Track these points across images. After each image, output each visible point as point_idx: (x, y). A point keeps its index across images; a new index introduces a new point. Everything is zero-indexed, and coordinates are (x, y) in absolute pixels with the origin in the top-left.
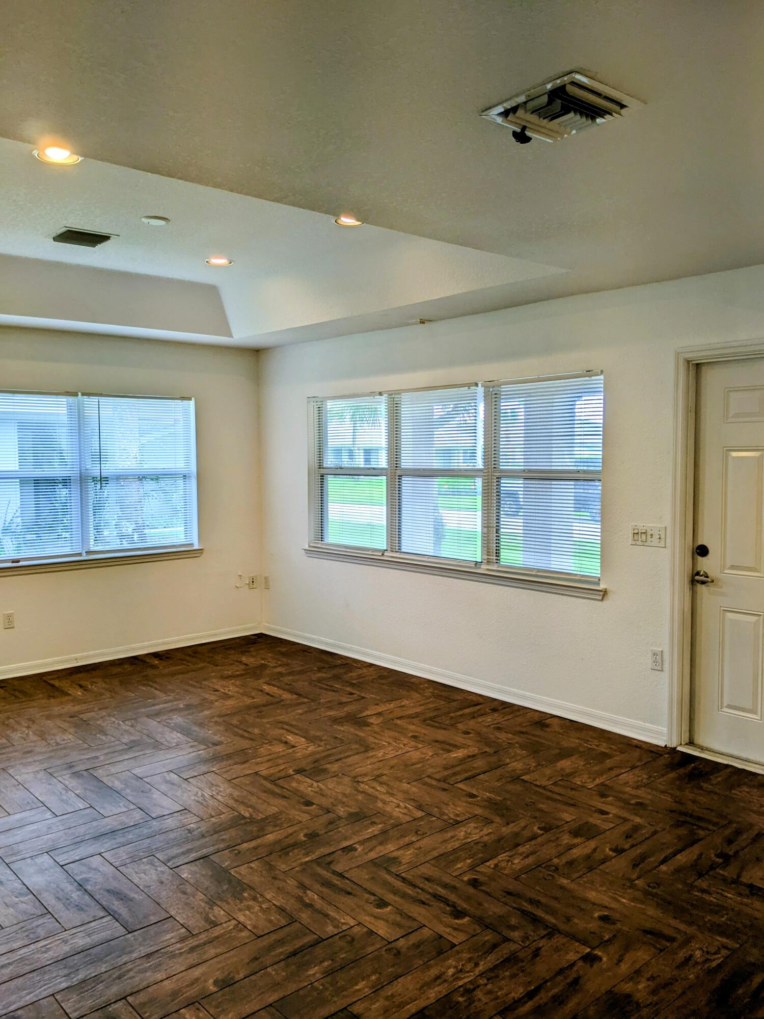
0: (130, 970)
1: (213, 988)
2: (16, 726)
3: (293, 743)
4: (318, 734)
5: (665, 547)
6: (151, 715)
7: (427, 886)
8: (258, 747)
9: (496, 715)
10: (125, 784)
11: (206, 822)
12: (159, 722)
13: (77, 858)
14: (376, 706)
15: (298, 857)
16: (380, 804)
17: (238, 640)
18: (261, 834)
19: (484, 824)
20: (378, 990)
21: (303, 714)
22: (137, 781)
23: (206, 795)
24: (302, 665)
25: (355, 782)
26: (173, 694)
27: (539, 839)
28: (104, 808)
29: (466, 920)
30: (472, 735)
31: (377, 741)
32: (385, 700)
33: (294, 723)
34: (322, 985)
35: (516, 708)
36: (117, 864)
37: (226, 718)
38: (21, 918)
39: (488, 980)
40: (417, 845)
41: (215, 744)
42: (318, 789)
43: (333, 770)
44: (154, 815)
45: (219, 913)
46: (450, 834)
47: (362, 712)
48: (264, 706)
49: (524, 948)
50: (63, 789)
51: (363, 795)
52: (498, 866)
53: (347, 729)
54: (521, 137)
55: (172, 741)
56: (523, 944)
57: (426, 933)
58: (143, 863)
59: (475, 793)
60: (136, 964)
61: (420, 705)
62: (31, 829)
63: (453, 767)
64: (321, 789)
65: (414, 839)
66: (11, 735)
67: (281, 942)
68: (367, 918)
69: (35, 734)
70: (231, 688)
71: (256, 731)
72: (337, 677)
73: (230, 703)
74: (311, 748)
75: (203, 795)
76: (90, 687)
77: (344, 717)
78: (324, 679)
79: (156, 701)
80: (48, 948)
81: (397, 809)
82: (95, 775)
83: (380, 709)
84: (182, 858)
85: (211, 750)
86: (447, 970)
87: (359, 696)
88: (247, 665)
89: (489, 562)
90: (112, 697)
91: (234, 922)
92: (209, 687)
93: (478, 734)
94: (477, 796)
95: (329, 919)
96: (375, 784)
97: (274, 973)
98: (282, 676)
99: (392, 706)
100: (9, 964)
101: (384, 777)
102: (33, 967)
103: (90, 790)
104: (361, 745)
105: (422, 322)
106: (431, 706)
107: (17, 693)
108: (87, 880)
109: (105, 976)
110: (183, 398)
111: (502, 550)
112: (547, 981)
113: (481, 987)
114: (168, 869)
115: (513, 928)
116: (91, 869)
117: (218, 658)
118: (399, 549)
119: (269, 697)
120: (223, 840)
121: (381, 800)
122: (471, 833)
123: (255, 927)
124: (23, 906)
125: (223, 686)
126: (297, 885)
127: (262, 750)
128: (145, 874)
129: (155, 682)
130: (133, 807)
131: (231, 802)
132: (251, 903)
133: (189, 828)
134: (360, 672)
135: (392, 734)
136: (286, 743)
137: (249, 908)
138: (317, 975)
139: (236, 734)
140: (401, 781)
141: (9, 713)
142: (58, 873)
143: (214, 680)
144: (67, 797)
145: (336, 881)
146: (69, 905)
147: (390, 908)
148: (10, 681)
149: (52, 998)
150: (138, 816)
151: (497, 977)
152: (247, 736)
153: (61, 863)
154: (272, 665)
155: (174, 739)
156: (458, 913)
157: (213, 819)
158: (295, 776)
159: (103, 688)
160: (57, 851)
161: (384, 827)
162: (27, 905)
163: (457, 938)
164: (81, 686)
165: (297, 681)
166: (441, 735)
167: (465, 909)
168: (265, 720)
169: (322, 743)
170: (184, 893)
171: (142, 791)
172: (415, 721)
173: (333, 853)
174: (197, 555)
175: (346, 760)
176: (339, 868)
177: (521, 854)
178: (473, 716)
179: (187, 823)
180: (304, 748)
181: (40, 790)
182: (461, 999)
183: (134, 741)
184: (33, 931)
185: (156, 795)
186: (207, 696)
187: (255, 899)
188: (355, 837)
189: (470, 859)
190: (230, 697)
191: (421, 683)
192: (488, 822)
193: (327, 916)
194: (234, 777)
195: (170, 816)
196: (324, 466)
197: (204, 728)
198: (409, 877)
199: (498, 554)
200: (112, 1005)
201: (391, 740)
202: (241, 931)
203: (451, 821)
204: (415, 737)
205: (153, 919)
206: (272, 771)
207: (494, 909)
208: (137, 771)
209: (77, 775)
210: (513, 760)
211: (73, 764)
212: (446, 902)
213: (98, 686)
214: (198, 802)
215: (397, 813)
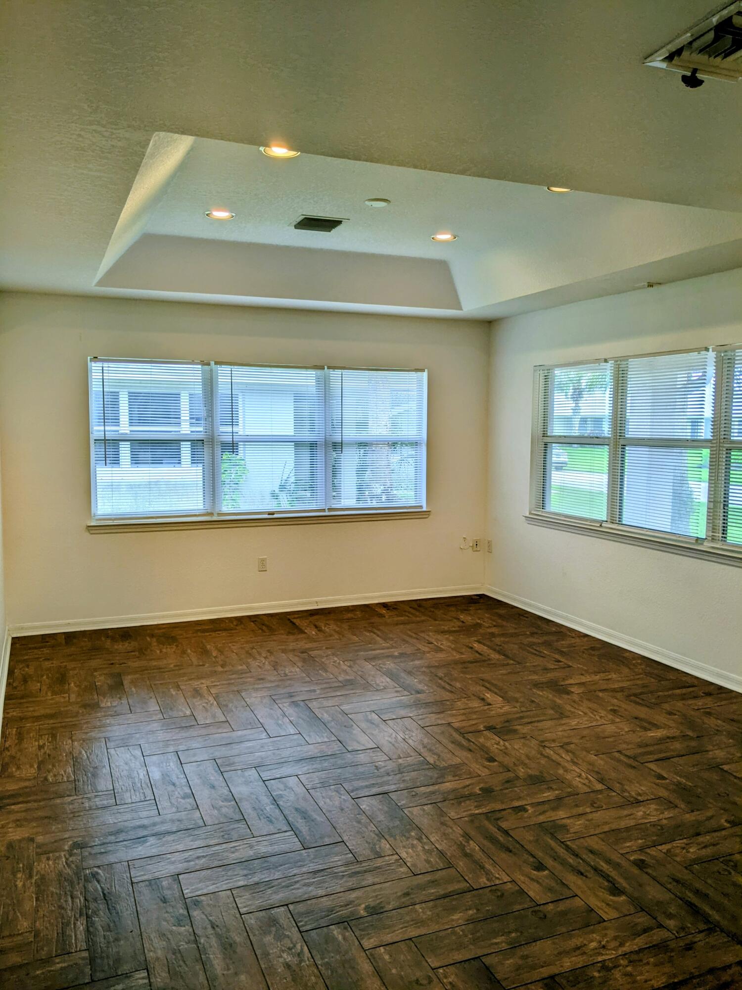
0: (296, 882)
1: (363, 913)
2: (258, 657)
3: (489, 701)
4: (517, 695)
6: (369, 659)
7: (590, 858)
8: (456, 700)
9: (709, 699)
10: (332, 718)
11: (394, 762)
12: (373, 666)
13: (278, 776)
14: (582, 676)
15: (470, 808)
16: (561, 771)
17: (459, 599)
18: (440, 781)
19: (666, 807)
20: (515, 947)
21: (506, 674)
22: (343, 716)
23: (399, 737)
24: (516, 629)
25: (542, 746)
26: (391, 642)
27: (724, 833)
28: (310, 736)
29: (622, 899)
30: (677, 716)
31: (573, 710)
32: (591, 671)
33: (495, 682)
34: (462, 931)
35: (734, 694)
36: (308, 787)
37: (433, 670)
38: (222, 820)
39: (630, 962)
40: (590, 816)
41: (418, 692)
42: (503, 748)
43: (524, 731)
44: (350, 749)
45: (385, 846)
46: (626, 812)
47: (564, 679)
48: (471, 662)
49: (677, 938)
50: (281, 715)
51: (546, 759)
52: (670, 852)
53: (545, 696)
54: (692, 81)
55: (381, 684)
56: (676, 934)
57: (577, 902)
58: (330, 789)
59: (665, 776)
60: (303, 878)
61: (628, 681)
62: (248, 745)
63: (647, 745)
64: (506, 748)
65: (588, 810)
66: (250, 663)
67: (434, 883)
68: (522, 878)
69: (270, 665)
70: (445, 642)
71: (458, 685)
72: (547, 644)
73: (441, 656)
74: (507, 708)
75: (396, 738)
76: (323, 628)
77: (546, 683)
78: (534, 644)
79: (377, 646)
80: (236, 850)
81: (577, 779)
82: (309, 706)
83: (584, 679)
84: (366, 790)
85: (412, 698)
86: (589, 943)
87: (565, 664)
88: (463, 622)
89: (713, 539)
90: (340, 639)
91: (396, 857)
92: (425, 638)
93: (684, 716)
94: (667, 779)
95: (484, 871)
96: (561, 751)
97: (421, 910)
98: (494, 637)
99: (598, 677)
100: (203, 856)
101: (573, 746)
102: (220, 863)
103: (303, 719)
104: (556, 712)
105: (650, 285)
106: (639, 682)
107: (264, 628)
108: (281, 796)
109: (276, 883)
110: (417, 370)
111: (729, 527)
112: (693, 977)
113: (621, 968)
114: (350, 799)
115: (670, 916)
116: (286, 787)
117: (439, 613)
118: (619, 521)
119: (477, 655)
120: (404, 781)
121: (563, 768)
122: (650, 814)
123: (414, 865)
124: (224, 810)
125: (437, 640)
126: (462, 833)
127: (459, 704)
128: (330, 799)
129: (379, 630)
130: (334, 738)
131: (420, 748)
132: (415, 842)
133: (377, 765)
134: (573, 641)
135: (591, 705)
136: (483, 699)
137: (413, 846)
138: (460, 921)
139: (440, 686)
140: (588, 752)
141: (254, 644)
142: (259, 788)
143: (431, 634)
144: (283, 722)
145: (501, 838)
146: (261, 815)
147: (546, 872)
148: (261, 617)
149: (229, 892)
150: (336, 747)
151: (641, 961)
152: (448, 688)
153: (264, 779)
154: (487, 625)
155: (382, 682)
156: (616, 890)
157: (400, 761)
158: (484, 732)
159: (335, 630)
160: (263, 768)
161: (560, 793)
162: (228, 810)
163: (609, 914)
164: (316, 627)
165: (508, 642)
166: (642, 712)
167: (625, 888)
168: (468, 676)
169: (518, 705)
170: (359, 822)
171: (345, 726)
172: (619, 695)
173: (504, 810)
174: (426, 516)
175: (539, 724)
176: (504, 825)
177: (698, 844)
178: (683, 698)
179: (376, 761)
180: (499, 706)
181: (262, 713)
182: (596, 974)
183: (349, 680)
184: (228, 832)
185: (356, 731)
186: (420, 646)
187: (419, 839)
188: (528, 798)
189: (642, 839)
190: (441, 650)
191: (634, 659)
192: (672, 805)
193: (482, 867)
194: (427, 725)
195: (364, 751)
196: (549, 434)
197: (411, 676)
198: (573, 846)
199: (724, 531)
200: (275, 909)
201: (587, 711)
202: (401, 866)
203: (632, 799)
204: (614, 711)
205: (327, 841)
206: (464, 724)
207: (654, 892)
208: (345, 707)
209: (295, 704)
210: (716, 747)
211: (293, 694)
212: (606, 877)
213: (330, 627)
214: (390, 743)
215: (577, 782)
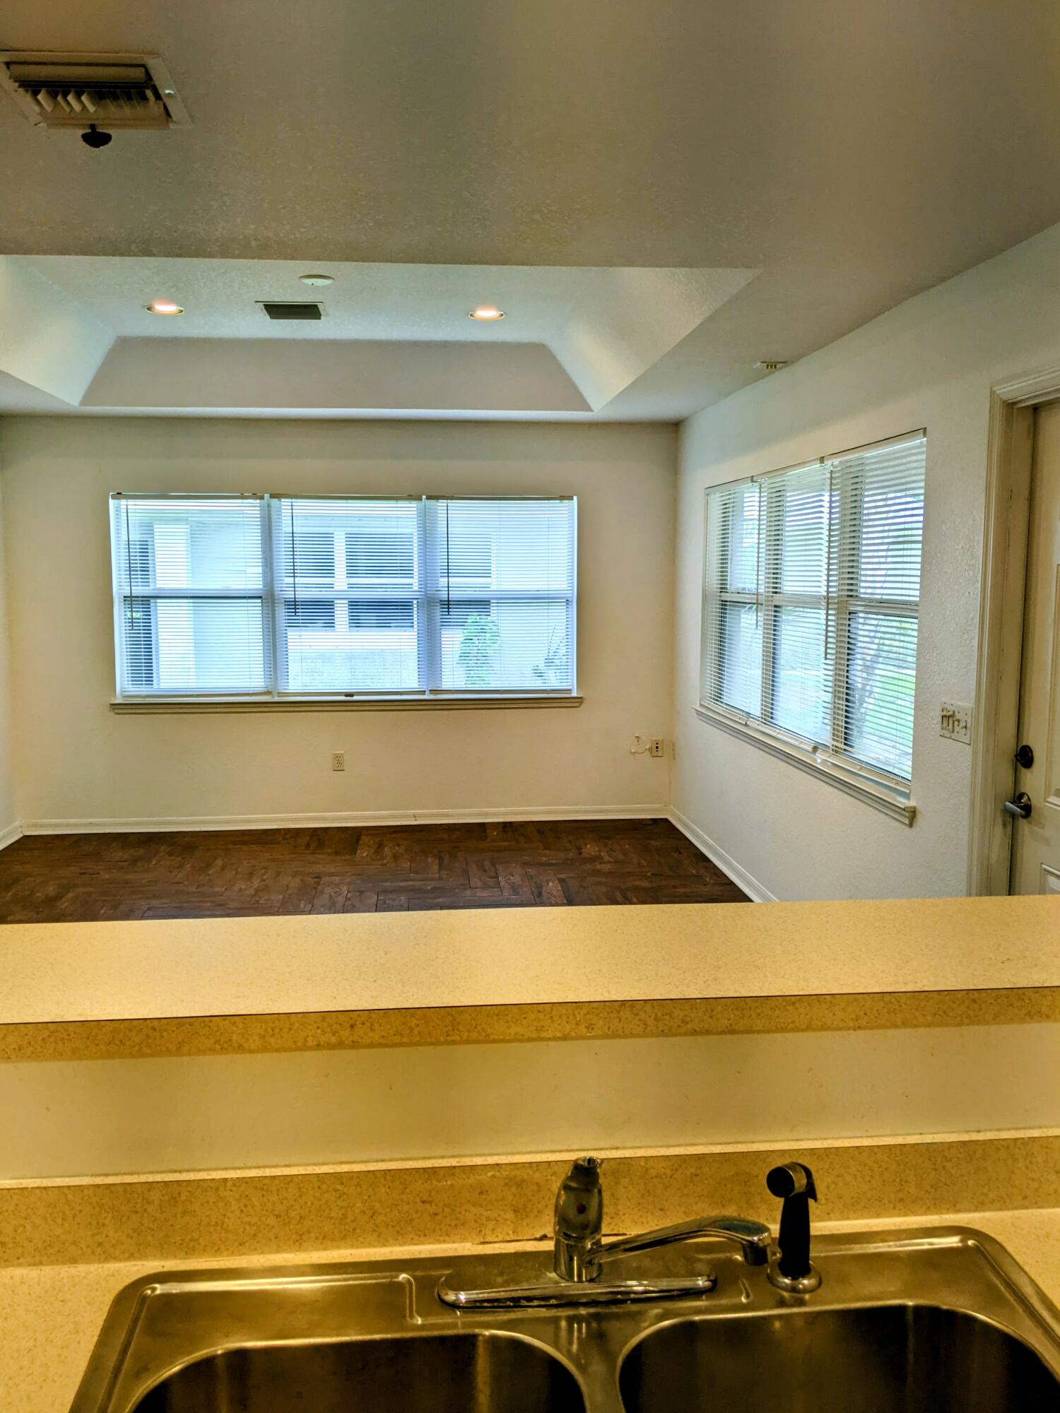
5: (970, 745)
24: (641, 867)
54: (96, 138)
72: (654, 890)
76: (385, 849)
78: (636, 888)
88: (580, 854)
105: (772, 366)
107: (314, 844)
110: (562, 498)
134: (698, 888)
164: (379, 847)
165: (601, 884)
174: (576, 705)
196: (728, 589)
213: (396, 849)
